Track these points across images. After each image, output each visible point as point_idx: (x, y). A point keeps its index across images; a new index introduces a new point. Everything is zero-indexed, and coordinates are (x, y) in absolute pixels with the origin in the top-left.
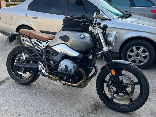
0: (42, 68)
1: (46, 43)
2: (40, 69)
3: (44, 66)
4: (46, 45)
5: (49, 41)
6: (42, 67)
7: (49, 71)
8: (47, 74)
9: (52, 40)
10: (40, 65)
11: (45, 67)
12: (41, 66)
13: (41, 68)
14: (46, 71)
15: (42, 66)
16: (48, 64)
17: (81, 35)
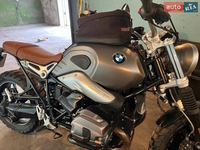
0: (43, 117)
1: (48, 68)
2: (40, 118)
3: (47, 112)
4: (48, 72)
5: (53, 65)
6: (43, 115)
7: (56, 122)
8: (53, 127)
9: (58, 63)
10: (39, 112)
11: (49, 115)
12: (42, 113)
13: (41, 116)
14: (51, 121)
15: (44, 113)
16: (53, 109)
17: (117, 55)
